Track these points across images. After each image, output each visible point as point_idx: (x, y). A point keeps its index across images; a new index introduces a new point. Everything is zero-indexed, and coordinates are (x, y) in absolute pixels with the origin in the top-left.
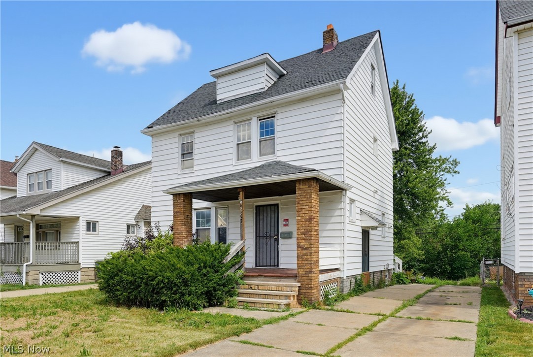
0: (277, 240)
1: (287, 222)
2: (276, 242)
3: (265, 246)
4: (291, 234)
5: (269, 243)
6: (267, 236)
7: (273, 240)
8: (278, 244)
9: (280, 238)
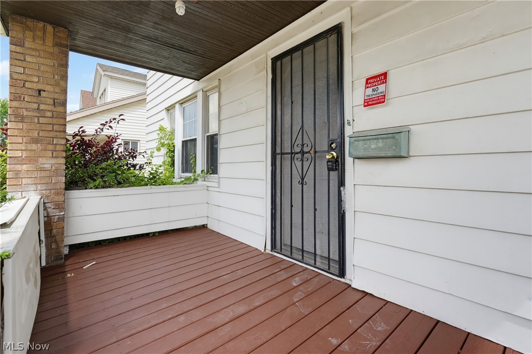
0: (337, 165)
1: (382, 88)
2: (334, 175)
3: (297, 187)
4: (403, 137)
5: (309, 179)
6: (303, 153)
7: (322, 167)
8: (342, 183)
9: (349, 161)
